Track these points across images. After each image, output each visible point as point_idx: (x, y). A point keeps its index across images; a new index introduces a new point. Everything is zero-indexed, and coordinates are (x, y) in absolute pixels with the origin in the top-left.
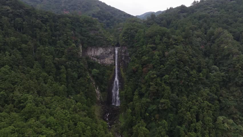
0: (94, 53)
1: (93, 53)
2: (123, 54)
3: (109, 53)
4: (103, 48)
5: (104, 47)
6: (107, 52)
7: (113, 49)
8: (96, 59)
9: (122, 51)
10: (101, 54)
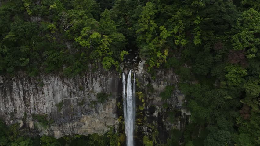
0: (27, 105)
1: (19, 102)
2: (158, 100)
3: (94, 98)
4: (62, 78)
5: (68, 75)
6: (84, 95)
7: (113, 81)
8: (40, 127)
9: (155, 86)
10: (60, 105)
